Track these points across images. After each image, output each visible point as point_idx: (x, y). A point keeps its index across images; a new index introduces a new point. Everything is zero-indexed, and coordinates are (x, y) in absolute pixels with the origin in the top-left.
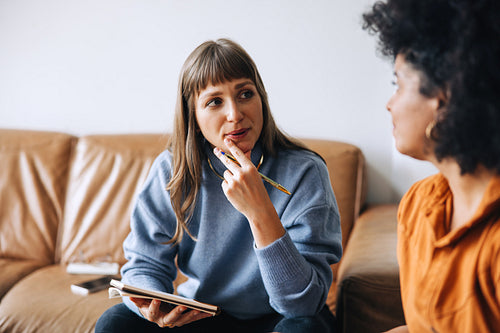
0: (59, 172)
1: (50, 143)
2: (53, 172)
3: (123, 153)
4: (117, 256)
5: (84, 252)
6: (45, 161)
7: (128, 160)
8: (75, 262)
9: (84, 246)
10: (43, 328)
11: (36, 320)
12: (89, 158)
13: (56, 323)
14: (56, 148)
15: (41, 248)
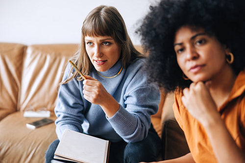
0: (18, 64)
1: (13, 49)
2: (15, 64)
3: (50, 54)
4: (49, 107)
5: (32, 105)
6: (11, 59)
7: (53, 58)
8: (28, 111)
9: (32, 102)
10: (12, 147)
11: (9, 143)
12: (33, 57)
13: (19, 144)
14: (16, 52)
15: (10, 103)
